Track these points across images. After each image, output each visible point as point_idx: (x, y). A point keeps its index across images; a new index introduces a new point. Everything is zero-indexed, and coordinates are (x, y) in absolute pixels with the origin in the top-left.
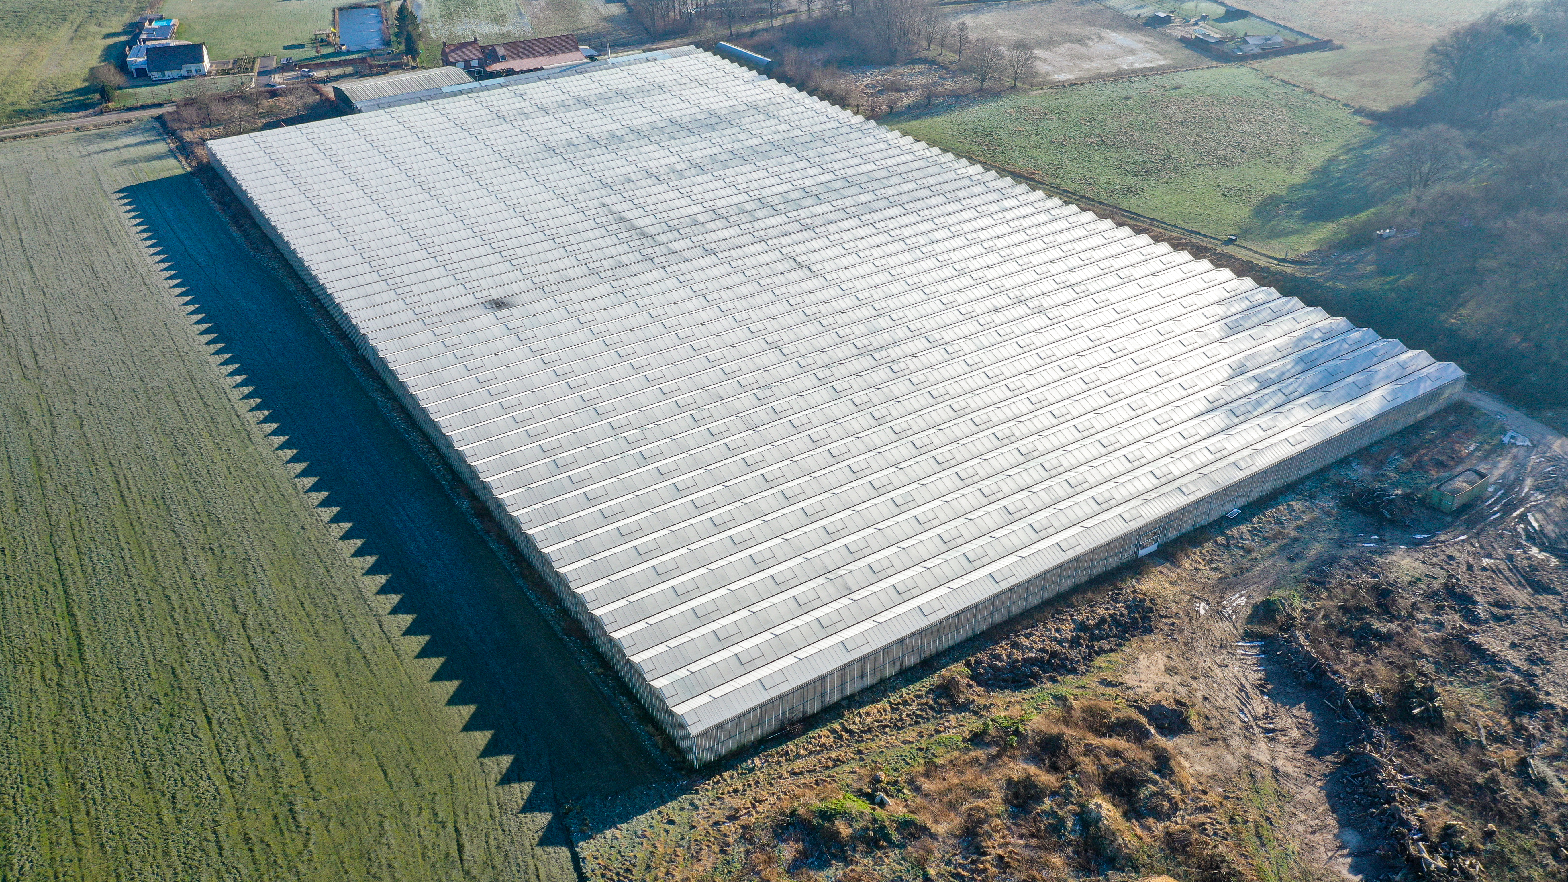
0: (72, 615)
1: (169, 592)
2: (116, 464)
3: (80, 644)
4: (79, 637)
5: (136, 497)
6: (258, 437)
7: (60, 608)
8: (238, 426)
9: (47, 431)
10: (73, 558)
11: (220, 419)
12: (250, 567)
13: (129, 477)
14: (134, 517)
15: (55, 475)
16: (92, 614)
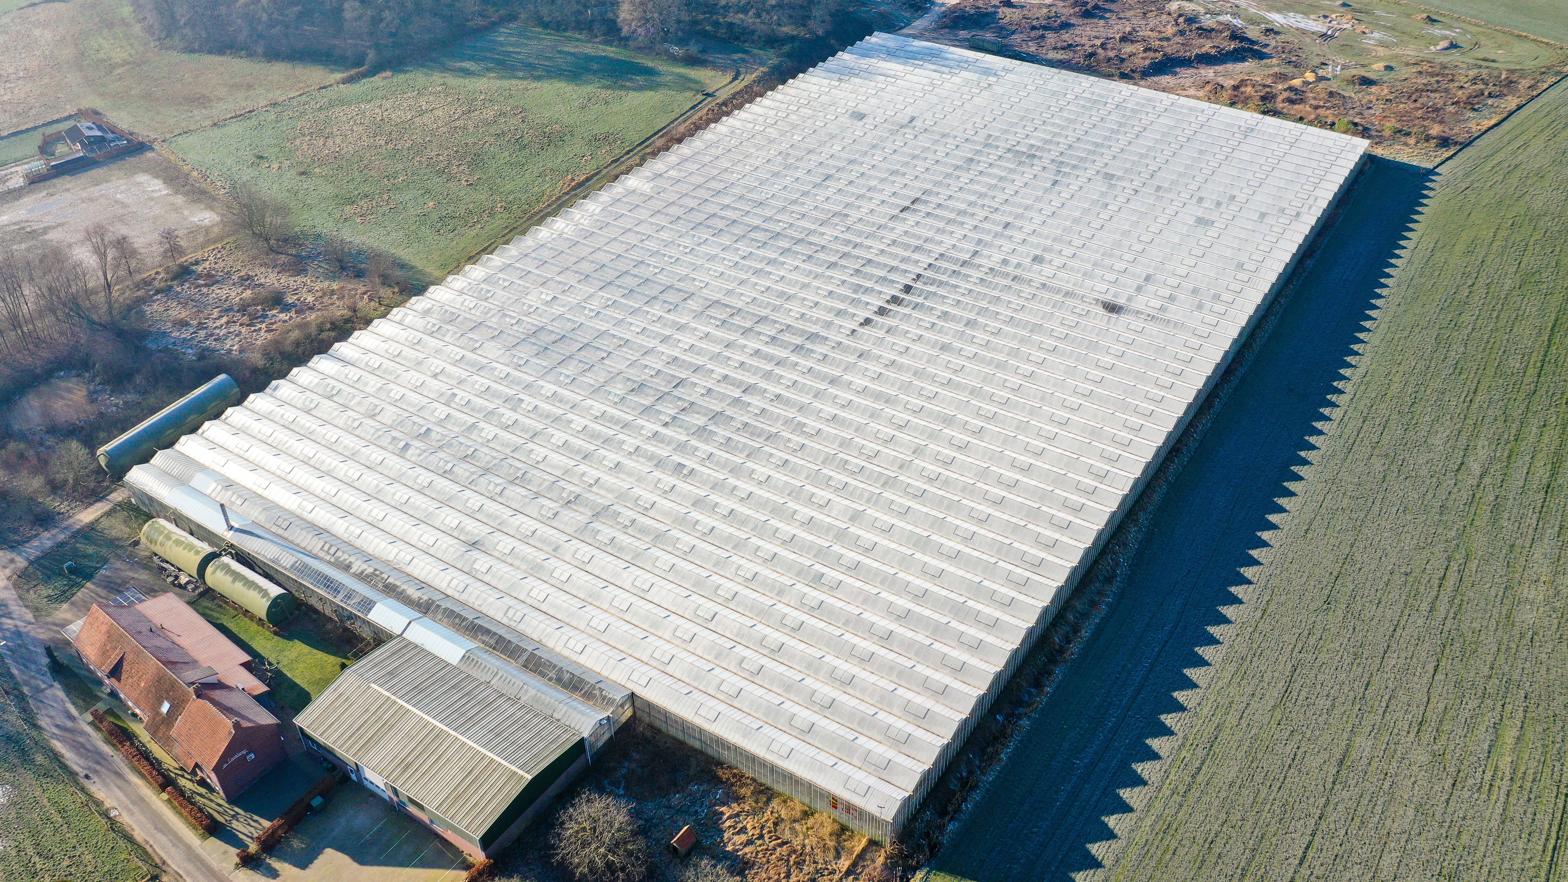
0: (1549, 340)
1: (1495, 320)
2: (1462, 416)
3: (1554, 326)
4: (1552, 330)
5: (1469, 383)
6: (1361, 371)
7: (1553, 348)
8: (1363, 388)
9: (1487, 480)
10: (1530, 371)
11: (1368, 402)
12: (1446, 304)
13: (1462, 399)
14: (1480, 371)
15: (1506, 436)
16: (1539, 334)
